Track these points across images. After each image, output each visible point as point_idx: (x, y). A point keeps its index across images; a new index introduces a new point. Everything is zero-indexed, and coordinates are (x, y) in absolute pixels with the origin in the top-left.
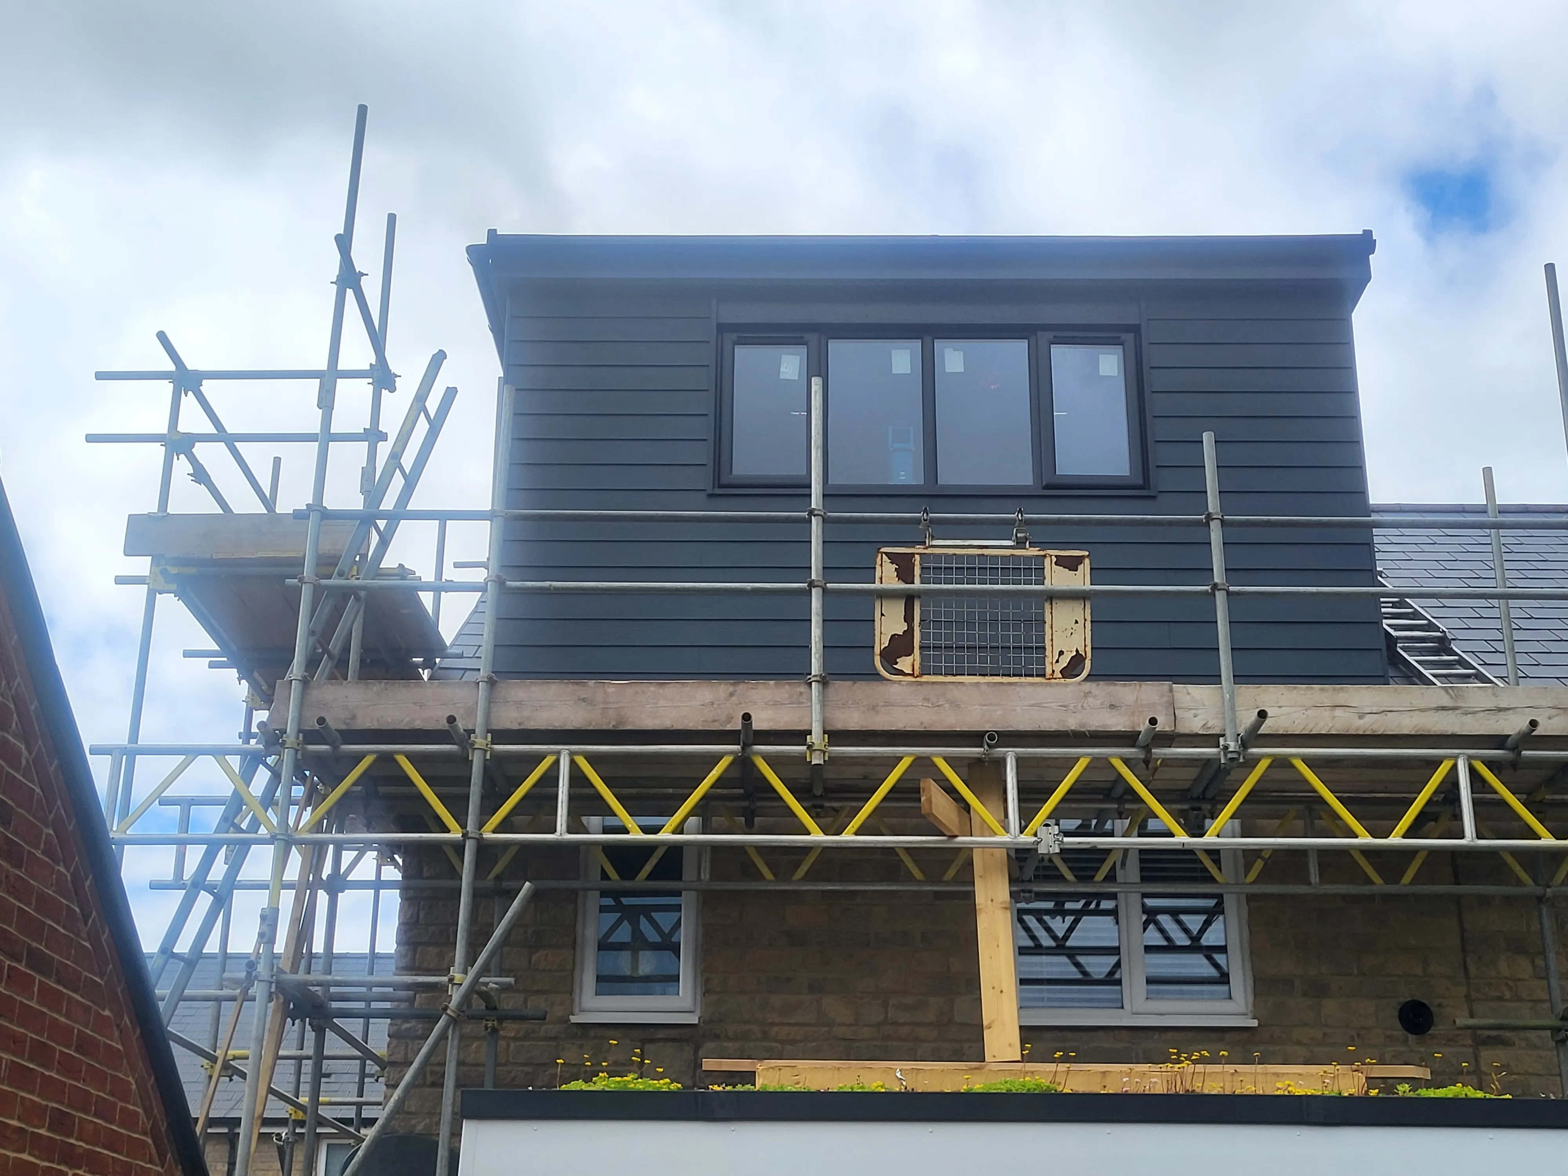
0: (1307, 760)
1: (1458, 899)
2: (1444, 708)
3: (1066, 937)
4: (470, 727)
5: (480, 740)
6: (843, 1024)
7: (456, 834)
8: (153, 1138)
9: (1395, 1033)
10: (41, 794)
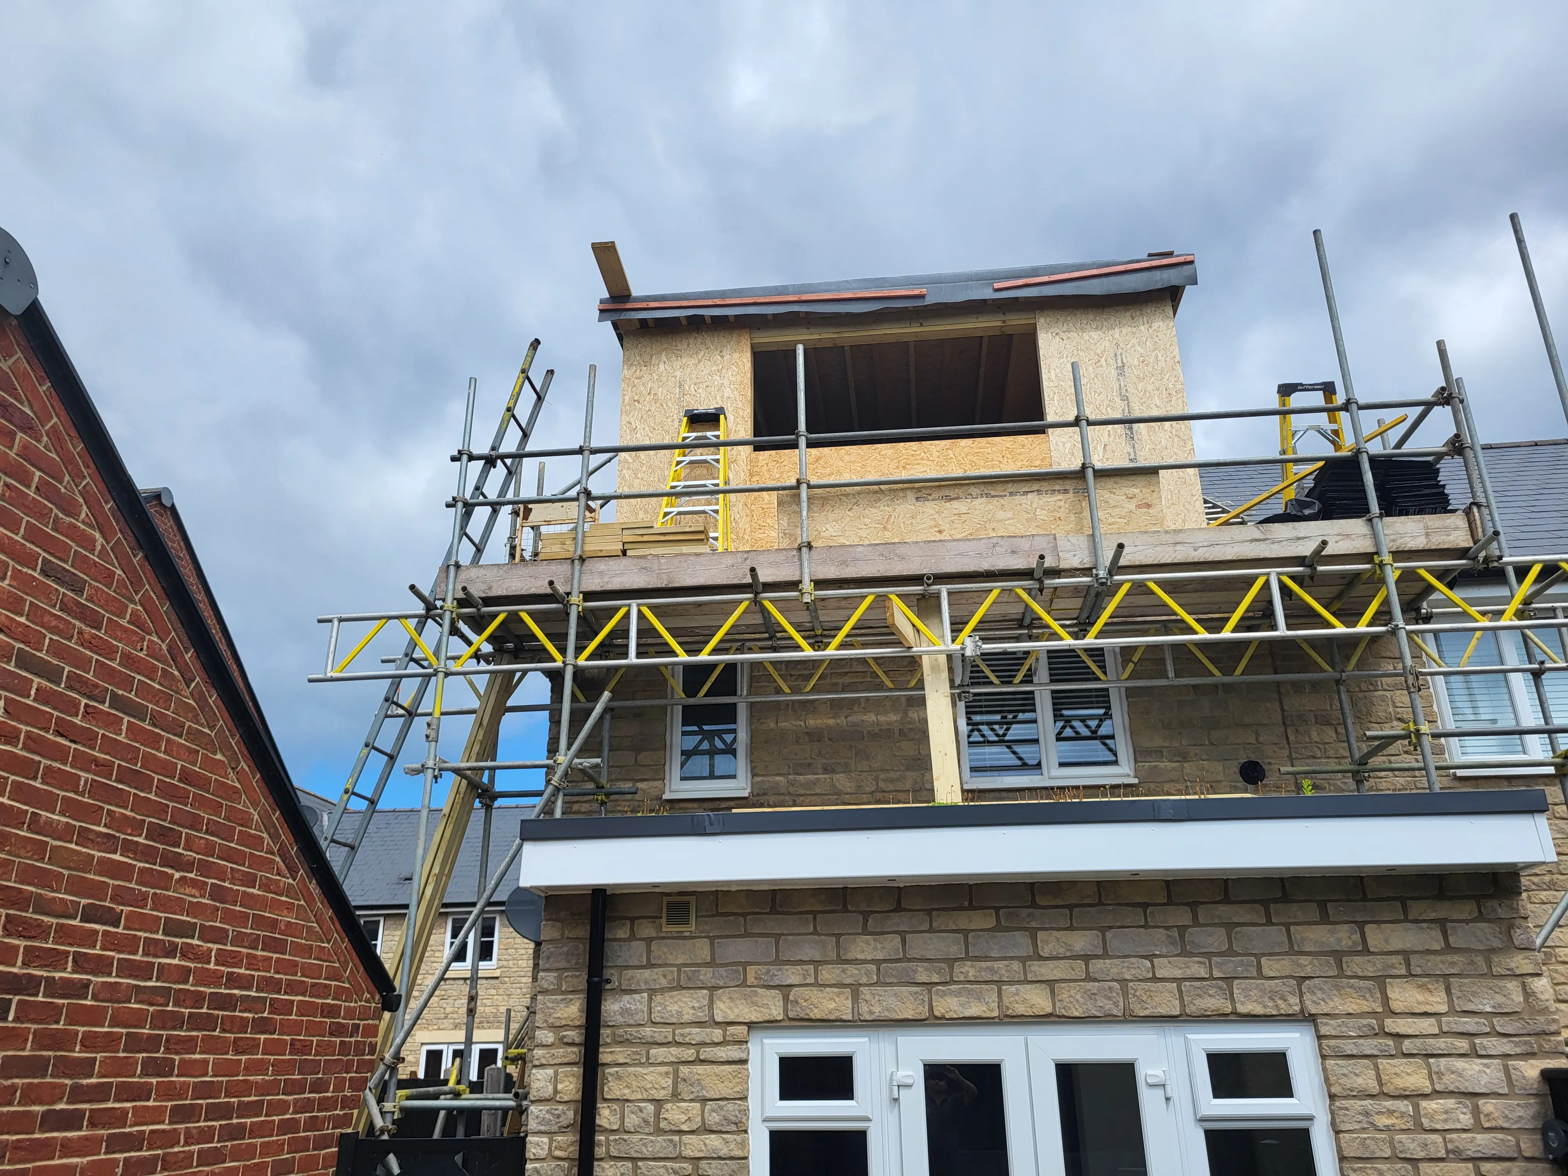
0: (1158, 582)
1: (1278, 684)
2: (1257, 540)
3: (1004, 735)
4: (568, 590)
5: (576, 599)
6: (848, 794)
7: (559, 664)
8: (281, 857)
9: (1238, 784)
10: (123, 575)
